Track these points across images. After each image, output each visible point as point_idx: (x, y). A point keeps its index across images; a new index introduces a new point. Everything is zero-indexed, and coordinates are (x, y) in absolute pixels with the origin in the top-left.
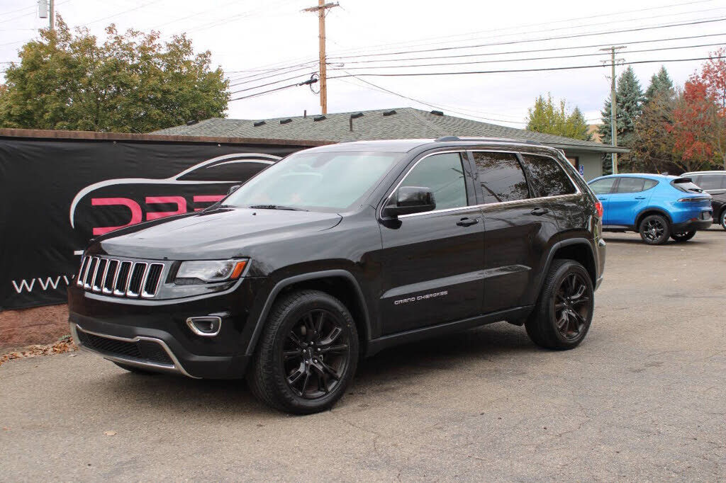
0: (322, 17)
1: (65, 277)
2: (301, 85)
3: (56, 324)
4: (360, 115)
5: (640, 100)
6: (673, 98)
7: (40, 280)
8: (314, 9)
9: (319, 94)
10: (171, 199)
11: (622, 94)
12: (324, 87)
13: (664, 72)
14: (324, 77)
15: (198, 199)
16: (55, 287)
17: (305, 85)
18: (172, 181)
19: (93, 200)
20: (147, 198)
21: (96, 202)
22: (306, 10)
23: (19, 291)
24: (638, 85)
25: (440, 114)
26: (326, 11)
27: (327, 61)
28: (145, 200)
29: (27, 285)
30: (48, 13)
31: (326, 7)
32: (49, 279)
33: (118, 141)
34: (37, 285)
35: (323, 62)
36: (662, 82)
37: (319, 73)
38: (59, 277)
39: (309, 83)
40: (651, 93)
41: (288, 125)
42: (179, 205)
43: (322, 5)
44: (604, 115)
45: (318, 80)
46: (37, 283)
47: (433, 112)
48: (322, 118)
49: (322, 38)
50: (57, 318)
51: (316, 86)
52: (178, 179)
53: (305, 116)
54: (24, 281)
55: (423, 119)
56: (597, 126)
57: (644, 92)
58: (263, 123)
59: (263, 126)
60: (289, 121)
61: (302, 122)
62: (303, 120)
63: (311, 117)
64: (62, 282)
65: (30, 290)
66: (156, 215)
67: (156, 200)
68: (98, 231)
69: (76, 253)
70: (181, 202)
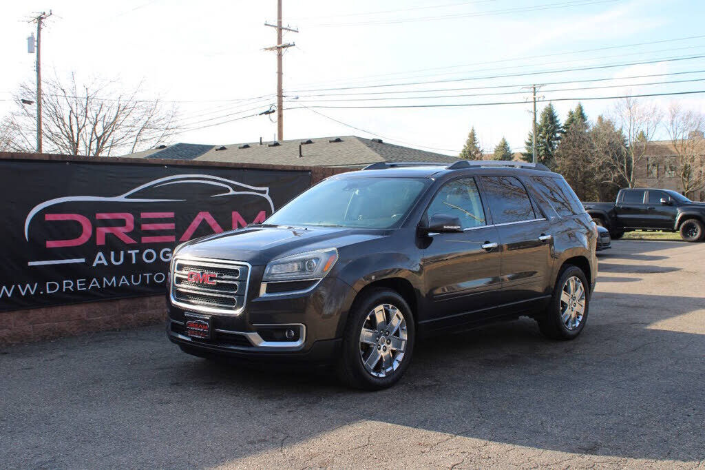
0: (280, 56)
1: (19, 286)
2: (260, 114)
4: (309, 142)
5: (559, 132)
6: (587, 131)
8: (272, 49)
9: (277, 124)
10: (120, 216)
11: (545, 126)
13: (581, 108)
14: (280, 108)
15: (144, 215)
16: (9, 295)
17: (264, 115)
18: (121, 198)
19: (47, 215)
20: (97, 214)
21: (49, 217)
22: (266, 49)
24: (557, 119)
25: (380, 141)
26: (283, 50)
27: (284, 94)
28: (95, 217)
30: (36, 49)
31: (284, 47)
32: (4, 288)
33: (70, 162)
35: (280, 96)
36: (578, 117)
37: (277, 105)
38: (14, 286)
39: (267, 113)
40: (566, 127)
41: (246, 150)
42: (127, 220)
43: (280, 46)
44: (529, 144)
45: (276, 110)
47: (373, 140)
48: (276, 144)
49: (280, 73)
52: (126, 197)
53: (261, 143)
55: (363, 146)
57: (563, 125)
58: (223, 148)
59: (225, 151)
60: (246, 146)
61: (258, 148)
62: (259, 145)
63: (266, 143)
64: (16, 291)
66: (105, 230)
67: (105, 216)
68: (51, 244)
69: (31, 264)
70: (129, 218)
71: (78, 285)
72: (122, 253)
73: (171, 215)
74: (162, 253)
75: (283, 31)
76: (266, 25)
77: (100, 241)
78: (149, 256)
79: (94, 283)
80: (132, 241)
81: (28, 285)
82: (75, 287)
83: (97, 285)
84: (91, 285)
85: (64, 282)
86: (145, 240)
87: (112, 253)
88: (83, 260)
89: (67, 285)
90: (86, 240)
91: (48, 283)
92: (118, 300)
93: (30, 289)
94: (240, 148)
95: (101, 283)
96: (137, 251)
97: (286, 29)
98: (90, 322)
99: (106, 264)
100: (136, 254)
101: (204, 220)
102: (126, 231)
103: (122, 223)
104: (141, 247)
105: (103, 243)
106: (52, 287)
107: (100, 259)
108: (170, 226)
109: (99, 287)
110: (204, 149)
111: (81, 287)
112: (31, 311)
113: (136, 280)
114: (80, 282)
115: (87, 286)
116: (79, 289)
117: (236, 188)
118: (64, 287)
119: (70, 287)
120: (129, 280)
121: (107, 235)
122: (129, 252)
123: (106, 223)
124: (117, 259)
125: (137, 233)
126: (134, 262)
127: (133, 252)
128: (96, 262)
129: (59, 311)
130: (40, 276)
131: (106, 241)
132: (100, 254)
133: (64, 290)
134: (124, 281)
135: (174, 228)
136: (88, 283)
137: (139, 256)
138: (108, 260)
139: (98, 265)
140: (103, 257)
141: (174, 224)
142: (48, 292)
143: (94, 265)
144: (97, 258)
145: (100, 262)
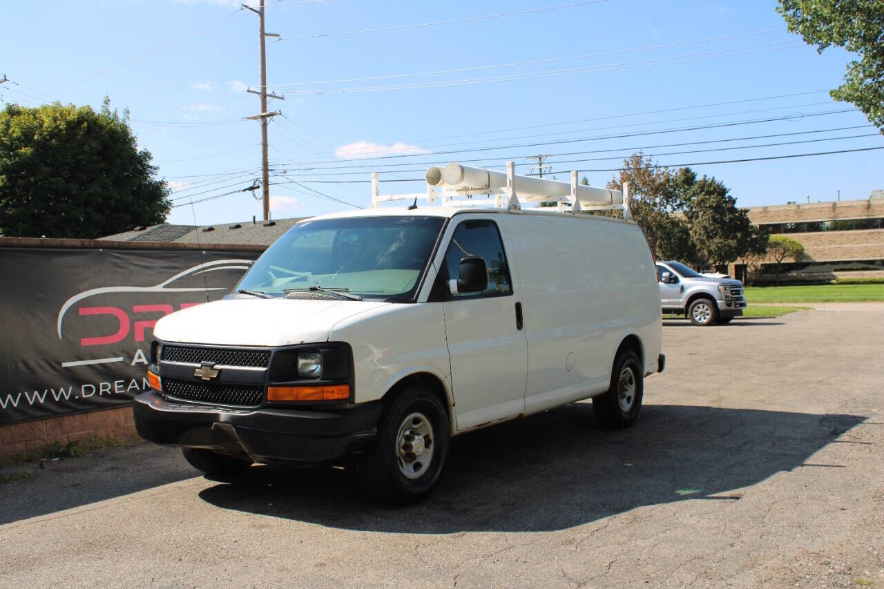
0: (265, 126)
1: (52, 390)
3: (43, 440)
7: (26, 394)
9: (262, 200)
10: (159, 307)
12: (266, 193)
14: (266, 183)
16: (42, 401)
18: (159, 288)
19: (80, 309)
20: (134, 307)
22: (249, 118)
26: (268, 119)
27: (270, 168)
28: (132, 309)
29: (12, 400)
31: (269, 116)
32: (36, 393)
34: (23, 399)
35: (266, 170)
37: (261, 180)
38: (46, 391)
39: (252, 189)
41: (238, 231)
43: (265, 114)
45: (261, 186)
46: (23, 396)
48: (272, 223)
49: (265, 145)
50: (44, 434)
52: (164, 287)
53: (255, 221)
54: (9, 396)
58: (211, 229)
59: (212, 232)
60: (238, 226)
61: (252, 228)
62: (252, 225)
63: (260, 222)
64: (49, 396)
65: (15, 405)
66: (144, 324)
67: (144, 308)
69: (65, 365)
70: (169, 309)
71: (116, 387)
75: (268, 99)
76: (249, 91)
77: (139, 337)
79: (133, 384)
81: (62, 389)
82: (113, 389)
83: (137, 386)
84: (130, 387)
85: (101, 384)
88: (121, 359)
89: (106, 386)
90: (125, 336)
91: (83, 386)
94: (231, 228)
95: (140, 384)
97: (270, 96)
99: (146, 362)
103: (161, 315)
105: (143, 339)
106: (89, 390)
107: (139, 357)
109: (138, 389)
110: (188, 229)
111: (119, 389)
112: (66, 418)
114: (118, 384)
115: (125, 388)
116: (117, 392)
118: (101, 391)
119: (107, 390)
121: (145, 328)
123: (145, 316)
128: (136, 360)
129: (95, 417)
130: (74, 378)
131: (145, 337)
132: (139, 351)
133: (101, 394)
136: (126, 384)
138: (148, 358)
139: (137, 363)
140: (142, 354)
142: (84, 396)
143: (133, 364)
144: (137, 356)
145: (140, 361)
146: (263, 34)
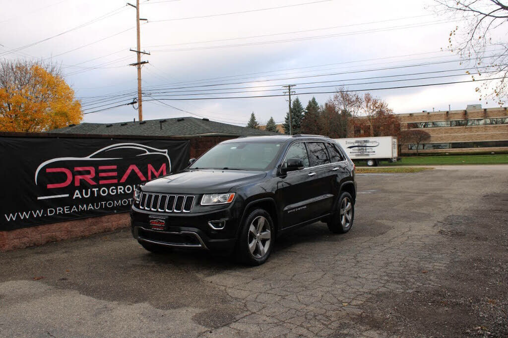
0: (139, 69)
1: (33, 212)
2: (128, 104)
3: (28, 237)
4: (165, 121)
5: (303, 112)
6: (319, 111)
7: (20, 213)
9: (138, 110)
10: (87, 168)
11: (294, 109)
12: (140, 106)
13: (314, 99)
14: (140, 100)
15: (101, 168)
16: (27, 217)
17: (130, 105)
18: (88, 158)
19: (47, 169)
20: (75, 168)
21: (48, 170)
22: (131, 65)
23: (9, 220)
25: (207, 120)
26: (141, 65)
29: (12, 217)
31: (141, 63)
32: (24, 213)
33: (60, 137)
34: (18, 217)
36: (313, 105)
37: (137, 98)
38: (30, 212)
39: (132, 103)
40: (308, 108)
41: (125, 127)
42: (91, 171)
43: (139, 63)
44: (287, 119)
45: (137, 101)
46: (18, 215)
47: (204, 119)
48: (144, 123)
49: (139, 80)
50: (28, 234)
51: (136, 105)
52: (90, 158)
53: (134, 122)
54: (11, 215)
56: (283, 125)
57: (305, 108)
58: (111, 126)
59: (113, 127)
61: (133, 125)
63: (138, 122)
64: (31, 215)
65: (14, 219)
66: (80, 177)
67: (80, 169)
68: (50, 186)
69: (39, 198)
70: (92, 170)
71: (65, 210)
72: (89, 190)
73: (114, 167)
74: (111, 189)
76: (131, 50)
77: (77, 184)
78: (104, 192)
79: (74, 209)
80: (94, 183)
81: (38, 211)
82: (64, 211)
83: (76, 210)
85: (58, 208)
86: (101, 182)
87: (84, 191)
89: (59, 210)
91: (48, 210)
92: (88, 218)
93: (39, 213)
94: (121, 125)
95: (78, 208)
96: (97, 189)
97: (142, 53)
98: (72, 231)
99: (80, 197)
100: (97, 191)
101: (133, 169)
102: (91, 177)
103: (88, 172)
104: (100, 187)
105: (79, 185)
106: (51, 212)
107: (77, 194)
108: (115, 174)
110: (98, 126)
111: (67, 211)
112: (40, 226)
113: (97, 206)
114: (67, 208)
115: (70, 210)
117: (150, 150)
118: (58, 212)
119: (61, 212)
120: (93, 206)
121: (80, 179)
122: (93, 189)
123: (80, 173)
124: (87, 194)
125: (97, 179)
126: (96, 195)
127: (95, 190)
129: (55, 226)
130: (44, 205)
131: (80, 184)
132: (77, 191)
134: (90, 207)
135: (116, 175)
137: (98, 191)
138: (82, 195)
139: (76, 198)
140: (79, 193)
141: (116, 173)
142: (49, 215)
144: (76, 194)
145: (77, 196)
146: (138, 19)
